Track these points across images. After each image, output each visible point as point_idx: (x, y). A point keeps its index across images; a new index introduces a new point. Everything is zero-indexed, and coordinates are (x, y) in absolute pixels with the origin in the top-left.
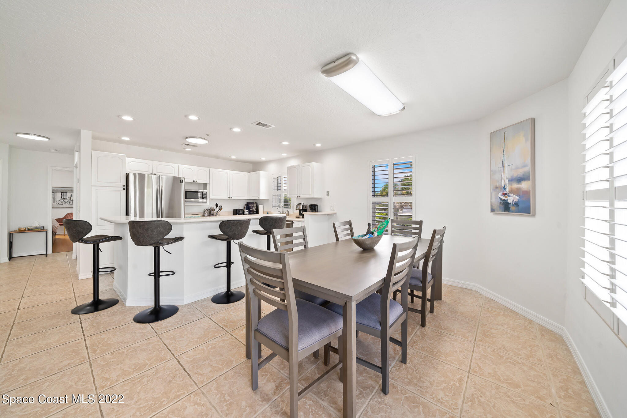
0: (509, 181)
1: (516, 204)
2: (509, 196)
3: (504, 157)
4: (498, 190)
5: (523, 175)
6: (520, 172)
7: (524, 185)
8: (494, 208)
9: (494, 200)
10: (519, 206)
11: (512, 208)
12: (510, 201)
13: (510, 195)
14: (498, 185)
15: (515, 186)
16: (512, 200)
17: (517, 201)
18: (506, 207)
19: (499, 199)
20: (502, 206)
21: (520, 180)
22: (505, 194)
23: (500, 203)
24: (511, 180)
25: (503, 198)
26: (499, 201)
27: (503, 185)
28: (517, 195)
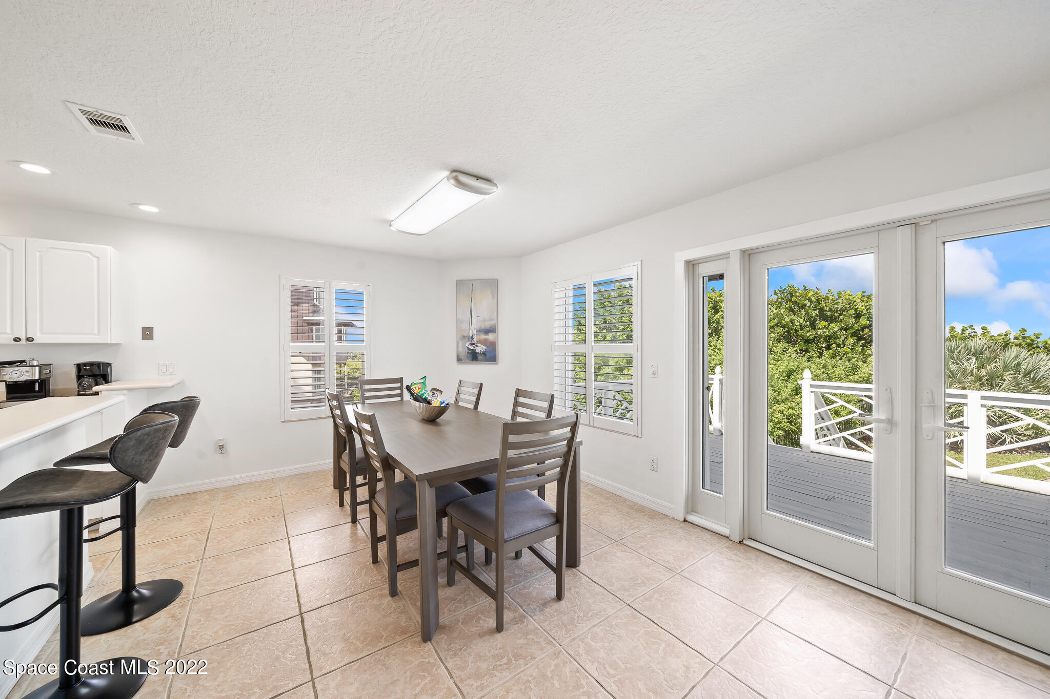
0: (477, 332)
1: (484, 354)
2: (477, 346)
3: (471, 307)
4: (466, 339)
5: (490, 328)
6: (487, 325)
7: (491, 337)
8: (461, 357)
9: (461, 349)
10: (486, 355)
11: (480, 357)
12: (478, 350)
13: (478, 344)
14: (465, 334)
15: (483, 337)
16: (480, 350)
17: (484, 350)
18: (474, 356)
19: (467, 349)
20: (470, 356)
21: (487, 331)
22: (472, 344)
23: (468, 352)
24: (479, 331)
25: (471, 347)
26: (467, 350)
27: (471, 335)
28: (485, 345)
